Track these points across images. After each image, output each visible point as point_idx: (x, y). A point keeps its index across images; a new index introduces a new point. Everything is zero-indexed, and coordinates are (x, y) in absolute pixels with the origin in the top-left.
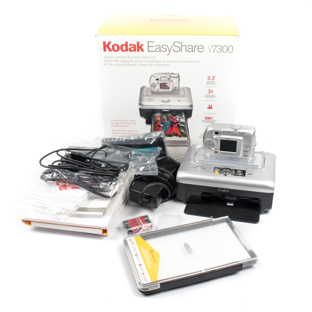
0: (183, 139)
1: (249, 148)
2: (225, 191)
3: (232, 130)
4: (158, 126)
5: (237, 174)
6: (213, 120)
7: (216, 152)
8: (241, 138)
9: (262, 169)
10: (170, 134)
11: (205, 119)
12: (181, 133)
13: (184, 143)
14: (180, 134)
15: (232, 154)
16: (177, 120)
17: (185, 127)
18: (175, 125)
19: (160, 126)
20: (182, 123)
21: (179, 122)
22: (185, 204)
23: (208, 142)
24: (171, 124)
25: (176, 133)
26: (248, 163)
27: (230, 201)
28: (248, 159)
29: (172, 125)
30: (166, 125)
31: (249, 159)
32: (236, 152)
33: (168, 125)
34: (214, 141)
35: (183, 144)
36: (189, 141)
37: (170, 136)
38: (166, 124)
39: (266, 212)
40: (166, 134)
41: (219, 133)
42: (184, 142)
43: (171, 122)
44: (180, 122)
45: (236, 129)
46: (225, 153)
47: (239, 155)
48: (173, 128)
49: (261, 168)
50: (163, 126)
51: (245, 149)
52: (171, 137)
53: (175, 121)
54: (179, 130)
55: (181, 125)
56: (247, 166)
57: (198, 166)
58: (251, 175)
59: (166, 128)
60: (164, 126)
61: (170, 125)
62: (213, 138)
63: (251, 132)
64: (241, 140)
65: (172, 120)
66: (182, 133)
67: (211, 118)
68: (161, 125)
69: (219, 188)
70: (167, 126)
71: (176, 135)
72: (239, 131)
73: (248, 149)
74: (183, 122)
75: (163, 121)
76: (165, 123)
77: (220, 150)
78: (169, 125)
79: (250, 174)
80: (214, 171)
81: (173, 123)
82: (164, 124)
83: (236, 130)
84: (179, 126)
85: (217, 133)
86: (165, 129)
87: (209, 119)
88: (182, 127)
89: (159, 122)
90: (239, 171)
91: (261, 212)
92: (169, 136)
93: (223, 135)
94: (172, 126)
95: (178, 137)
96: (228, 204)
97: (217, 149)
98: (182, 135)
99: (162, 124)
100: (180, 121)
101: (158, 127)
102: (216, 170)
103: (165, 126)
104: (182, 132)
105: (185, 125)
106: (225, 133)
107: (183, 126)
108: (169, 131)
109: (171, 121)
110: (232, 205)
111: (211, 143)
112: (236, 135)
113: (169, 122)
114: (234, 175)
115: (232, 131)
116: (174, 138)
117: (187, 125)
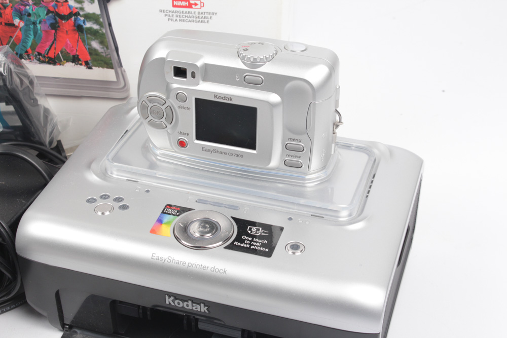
0: (98, 73)
1: (304, 137)
3: (238, 64)
4: (6, 24)
5: (243, 241)
6: (202, 10)
7: (182, 144)
8: (274, 98)
10: (51, 55)
11: (174, 6)
12: (90, 54)
13: (107, 89)
14: (88, 58)
15: (240, 155)
16: (70, 7)
17: (103, 34)
18: (67, 25)
19: (13, 25)
20: (89, 17)
21: (77, 14)
22: (61, 330)
23: (150, 105)
24: (53, 21)
25: (74, 52)
26: (301, 195)
28: (305, 180)
29: (57, 22)
30: (34, 23)
31: (307, 177)
32: (254, 148)
33: (40, 23)
34: (172, 101)
35: (101, 91)
36: (122, 84)
37: (53, 61)
38: (32, 19)
40: (40, 54)
41: (189, 74)
42: (104, 85)
43: (49, 12)
44: (81, 13)
45: (255, 59)
46: (215, 151)
47: (269, 160)
48: (60, 34)
49: (352, 222)
50: (22, 24)
51: (290, 139)
52: (58, 67)
53: (64, 11)
54: (84, 41)
55: (88, 25)
56: (295, 209)
57: (104, 197)
58: (298, 253)
59: (35, 33)
60: (26, 25)
61: (48, 23)
62: (168, 90)
63: (315, 75)
64: (273, 106)
65: (54, 3)
66: (93, 52)
67: (196, 4)
68: (17, 21)
69: (170, 294)
70: (39, 26)
71: (75, 60)
72: (267, 68)
73: (300, 141)
74: (94, 14)
75: (22, 8)
76: (29, 15)
77: (198, 138)
78: (45, 21)
79: (295, 247)
80: (160, 222)
81: (58, 14)
82: (26, 18)
83: (255, 64)
84: (80, 28)
85: (180, 72)
86: (32, 37)
87: (186, 7)
88: (95, 34)
89: (8, 11)
90: (254, 229)
92: (49, 63)
93: (205, 79)
94: (54, 26)
95: (83, 68)
97: (184, 134)
98: (95, 60)
99: (21, 19)
100: (82, 9)
101: (7, 28)
102: (167, 218)
103: (32, 26)
104: (95, 50)
105: (101, 25)
106: (211, 73)
107: (96, 27)
108: (49, 43)
109: (52, 9)
111: (163, 107)
112: (254, 84)
113: (42, 13)
114: (231, 247)
115: (242, 66)
116: (69, 70)
117: (110, 25)
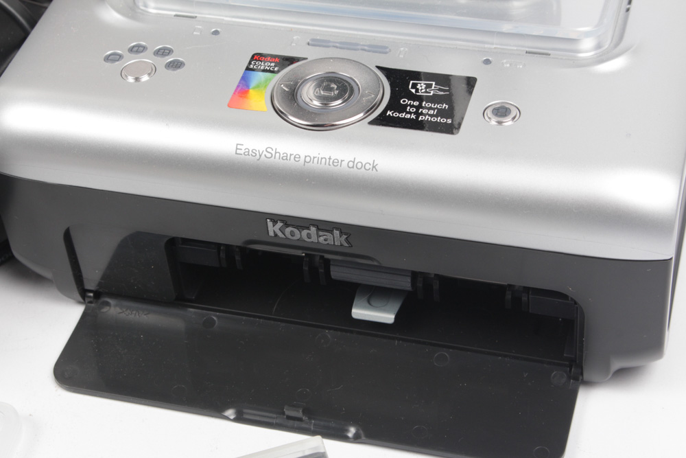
2: (314, 239)
5: (403, 109)
9: (601, 59)
22: (80, 303)
27: (376, 294)
39: (623, 374)
56: (494, 43)
57: (137, 50)
58: (508, 122)
69: (275, 218)
79: (501, 112)
80: (243, 89)
90: (421, 85)
91: (586, 376)
96: (360, 312)
102: (257, 78)
110: (388, 317)
114: (383, 120)
